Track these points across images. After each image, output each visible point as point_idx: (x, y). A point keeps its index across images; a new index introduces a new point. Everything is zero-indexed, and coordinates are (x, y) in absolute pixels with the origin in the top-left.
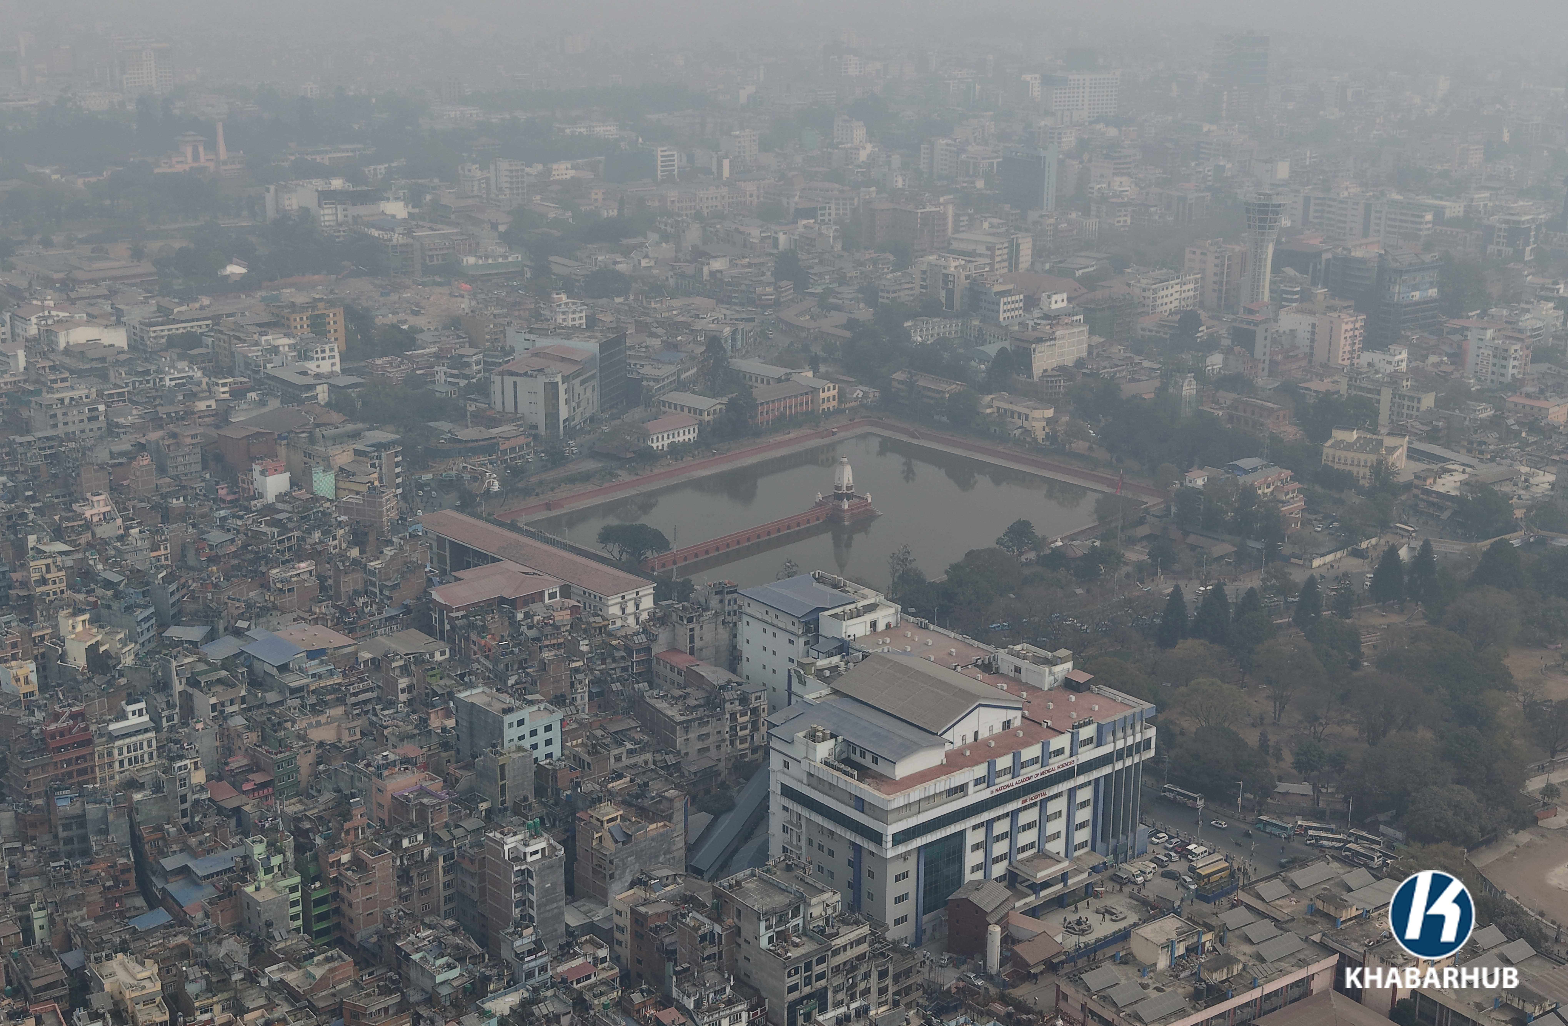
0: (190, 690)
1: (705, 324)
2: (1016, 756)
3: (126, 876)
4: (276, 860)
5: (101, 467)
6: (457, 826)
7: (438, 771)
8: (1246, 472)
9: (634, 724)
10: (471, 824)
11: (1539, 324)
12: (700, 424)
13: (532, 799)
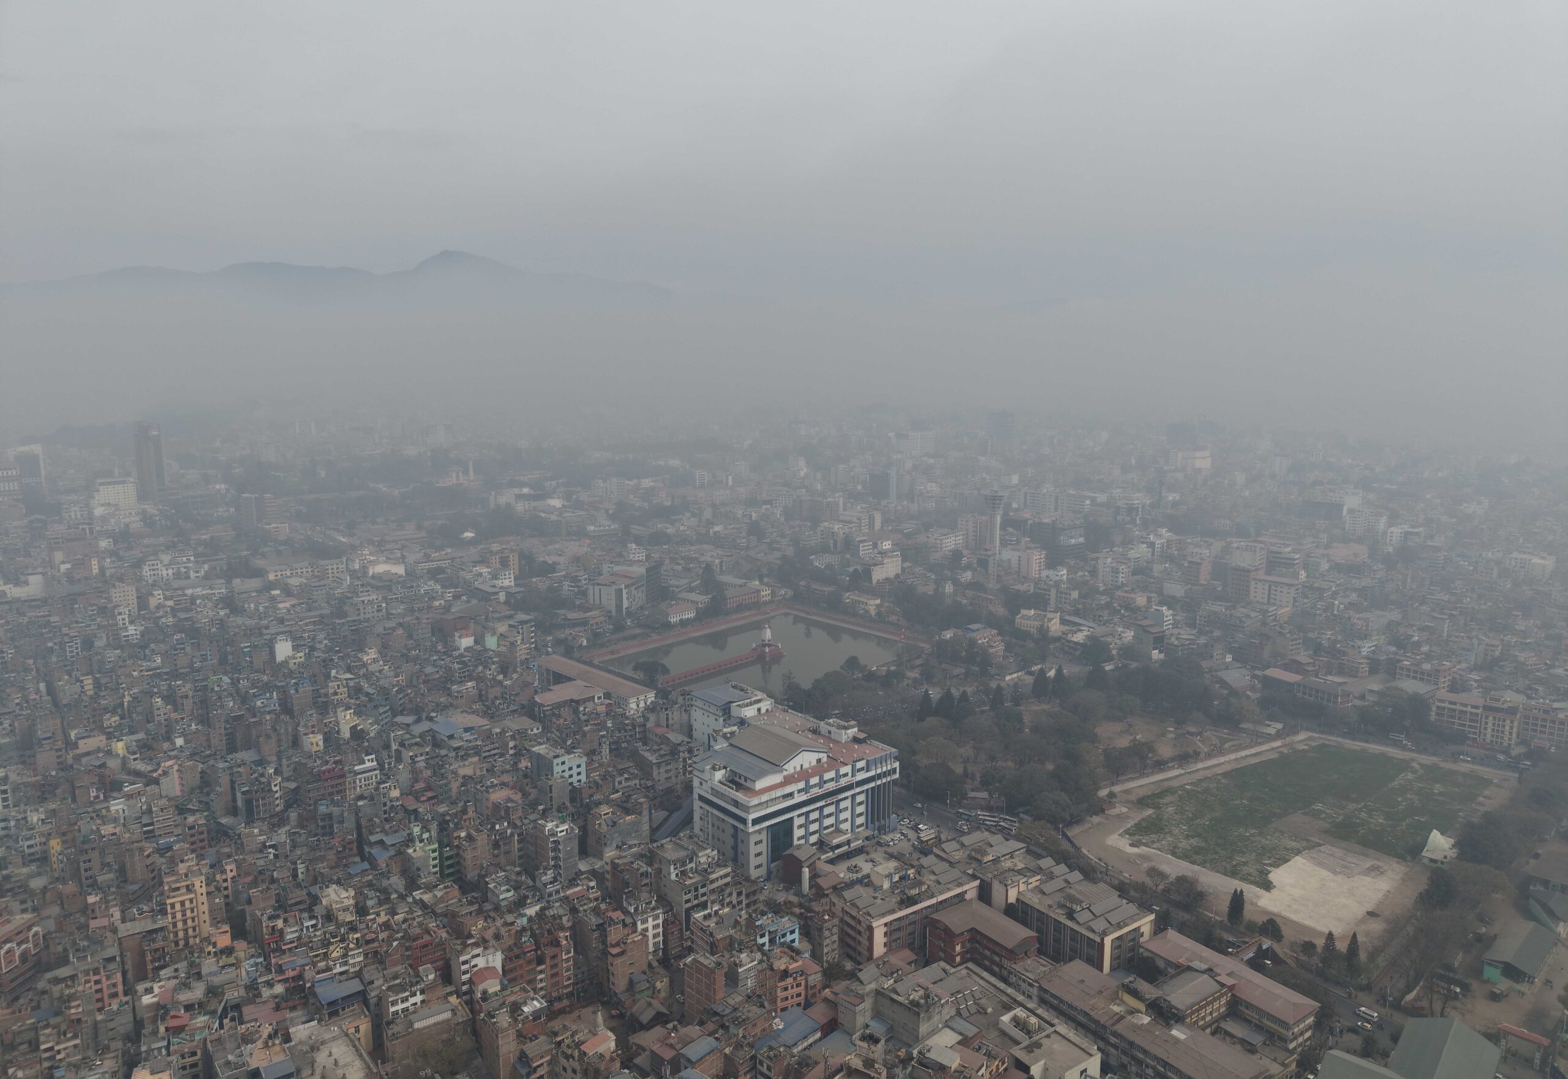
0: (400, 748)
1: (707, 558)
2: (821, 777)
3: (351, 846)
4: (426, 836)
5: (378, 635)
6: (526, 818)
7: (521, 790)
8: (973, 631)
9: (631, 764)
10: (532, 817)
11: (1138, 556)
12: (697, 609)
13: (568, 804)
